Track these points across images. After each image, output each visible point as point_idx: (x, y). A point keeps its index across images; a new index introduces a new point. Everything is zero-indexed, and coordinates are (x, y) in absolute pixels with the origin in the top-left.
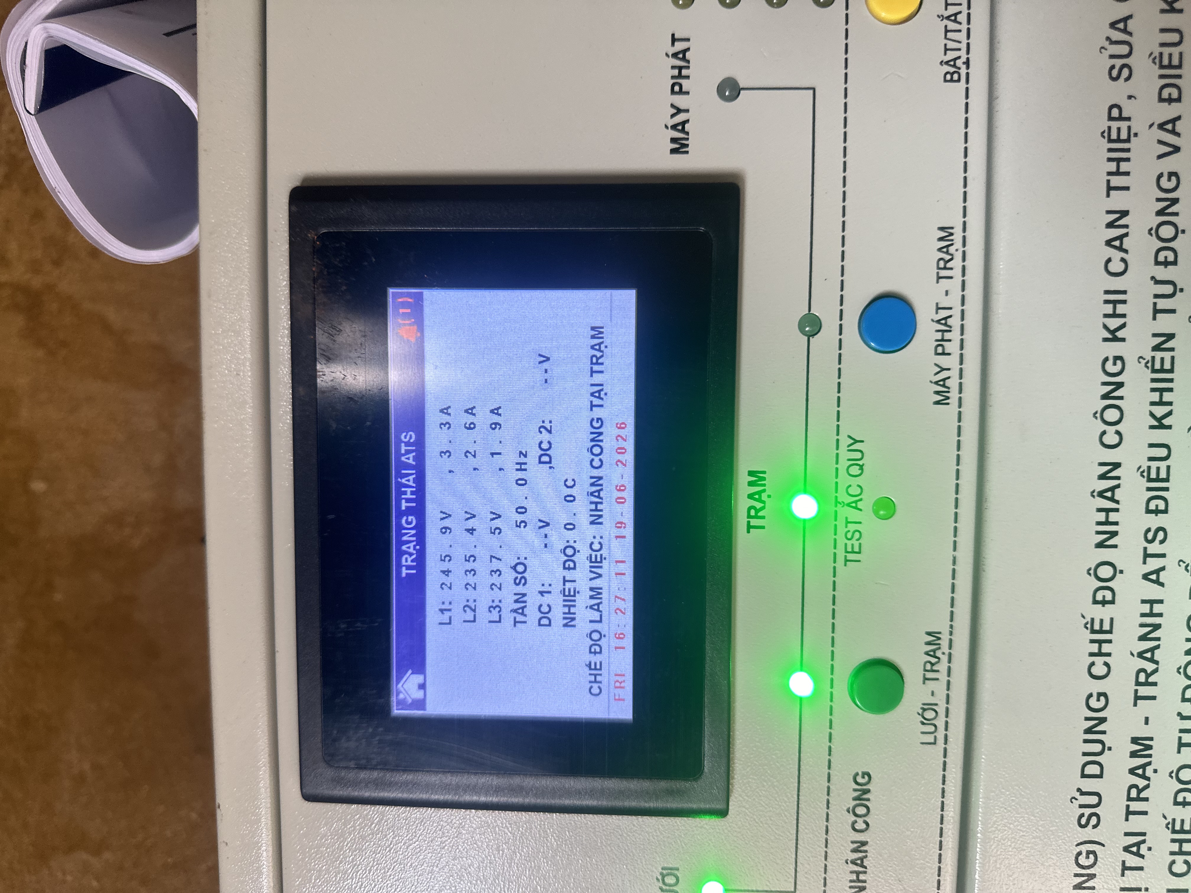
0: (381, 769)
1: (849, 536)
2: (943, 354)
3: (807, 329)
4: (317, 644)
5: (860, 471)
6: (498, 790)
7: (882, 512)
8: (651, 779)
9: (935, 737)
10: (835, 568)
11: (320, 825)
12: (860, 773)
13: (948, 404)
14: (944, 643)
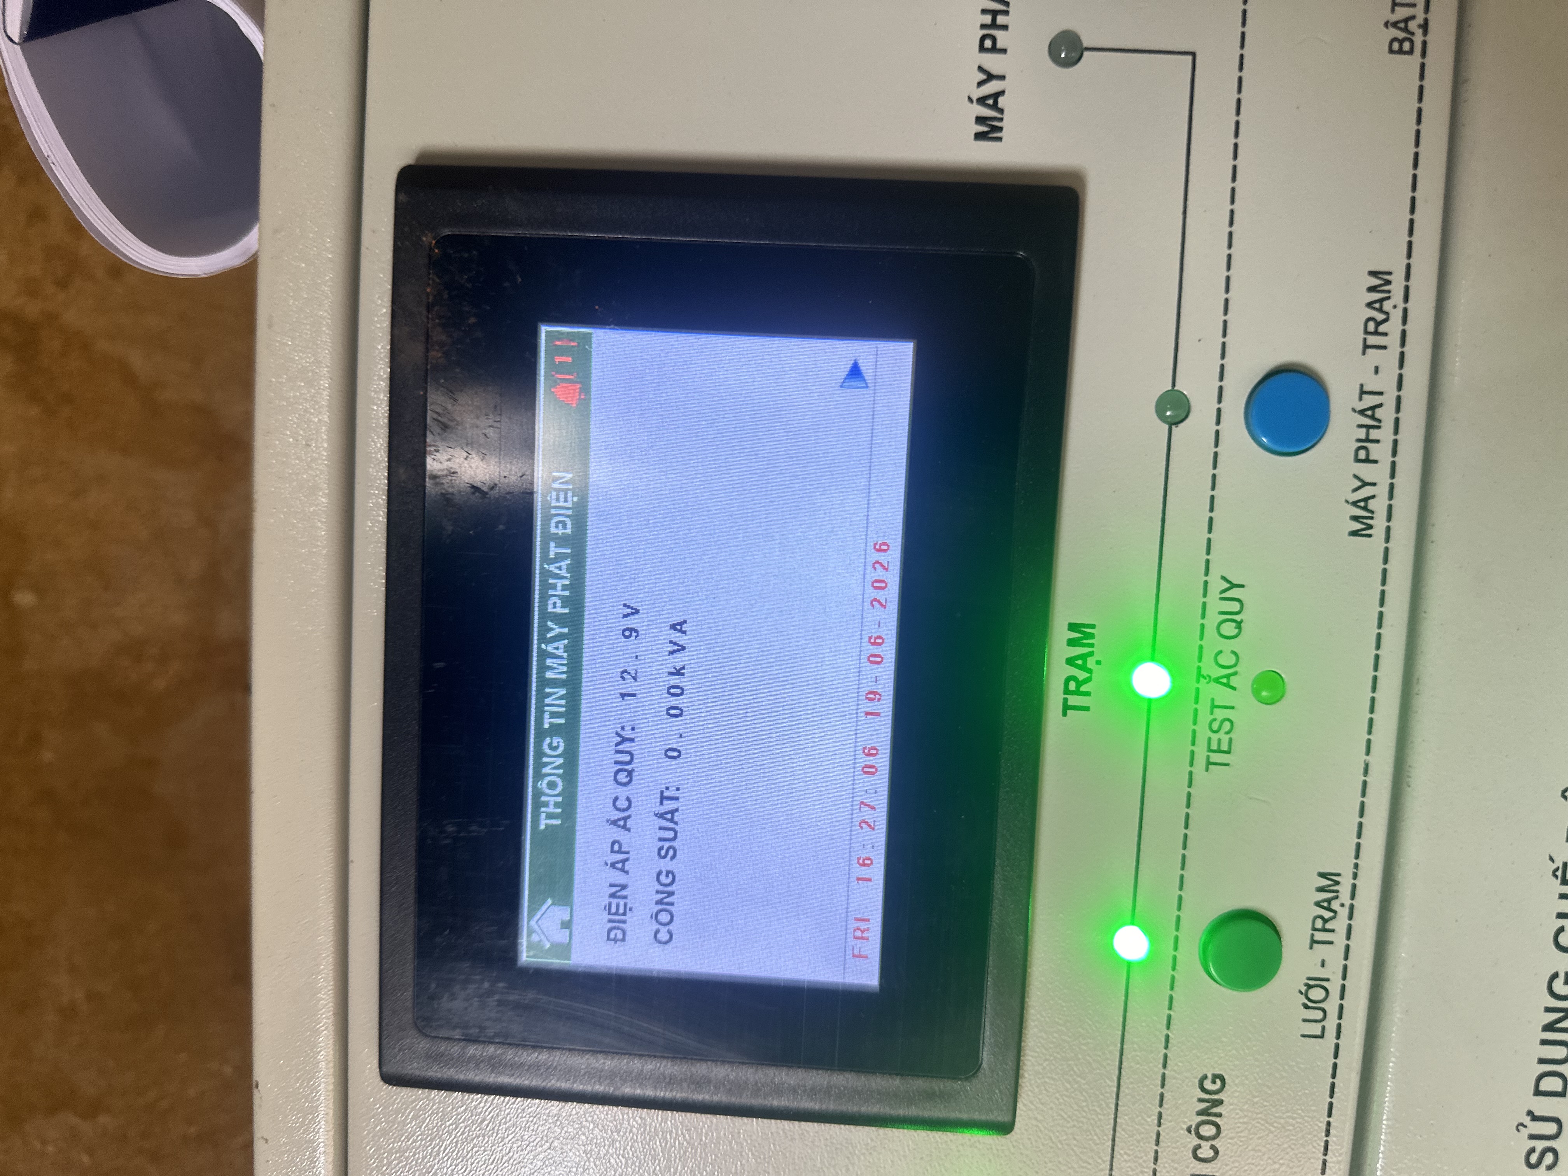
0: (499, 1043)
1: (1215, 726)
2: (1367, 460)
3: (1168, 413)
4: (412, 853)
5: (1237, 631)
6: (671, 1081)
7: (1264, 694)
8: (902, 1075)
9: (1323, 1028)
10: (1191, 773)
11: (406, 1119)
12: (1210, 1076)
13: (1370, 536)
14: (1344, 890)
